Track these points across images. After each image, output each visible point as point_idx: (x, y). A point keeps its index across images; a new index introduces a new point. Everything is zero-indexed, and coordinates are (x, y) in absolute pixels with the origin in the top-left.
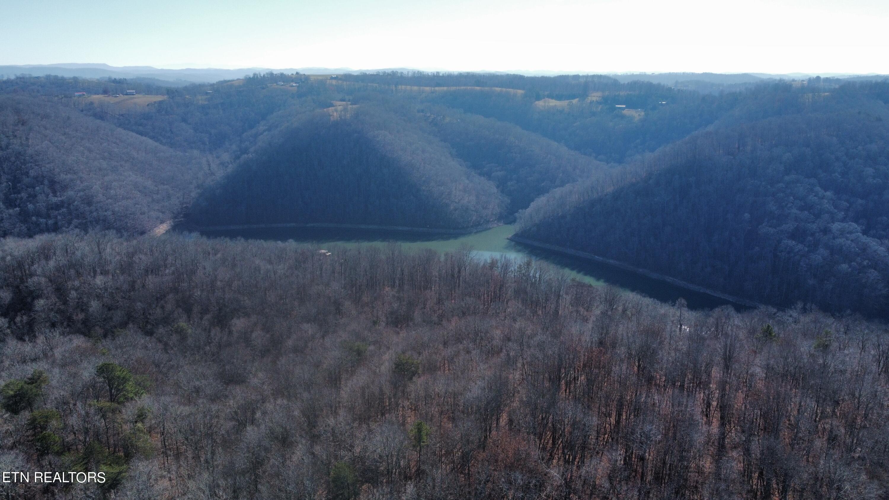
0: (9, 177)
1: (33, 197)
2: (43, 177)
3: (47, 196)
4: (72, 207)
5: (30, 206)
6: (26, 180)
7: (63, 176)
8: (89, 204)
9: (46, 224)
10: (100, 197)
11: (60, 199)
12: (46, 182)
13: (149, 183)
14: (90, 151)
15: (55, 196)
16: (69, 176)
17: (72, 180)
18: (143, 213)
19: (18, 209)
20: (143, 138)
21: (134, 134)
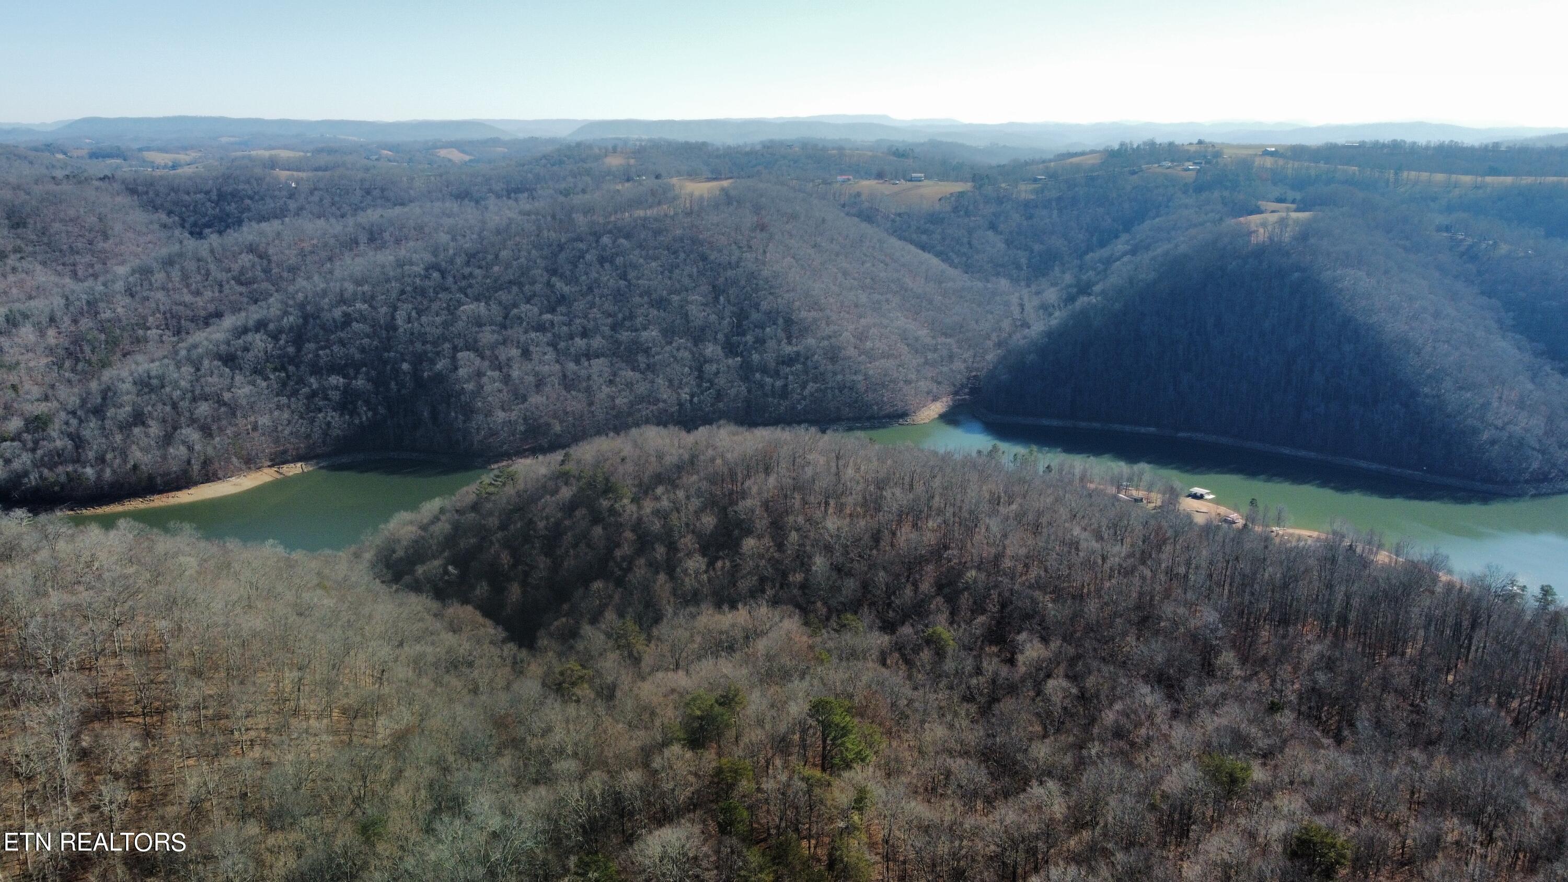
0: (735, 309)
1: (760, 341)
2: (778, 313)
3: (779, 342)
4: (809, 363)
5: (756, 357)
6: (755, 316)
7: (803, 314)
8: (834, 359)
9: (773, 386)
10: (851, 352)
11: (795, 349)
12: (780, 321)
13: (923, 333)
14: (845, 274)
15: (790, 343)
16: (813, 314)
17: (815, 320)
18: (908, 382)
19: (739, 359)
20: (926, 256)
21: (912, 248)
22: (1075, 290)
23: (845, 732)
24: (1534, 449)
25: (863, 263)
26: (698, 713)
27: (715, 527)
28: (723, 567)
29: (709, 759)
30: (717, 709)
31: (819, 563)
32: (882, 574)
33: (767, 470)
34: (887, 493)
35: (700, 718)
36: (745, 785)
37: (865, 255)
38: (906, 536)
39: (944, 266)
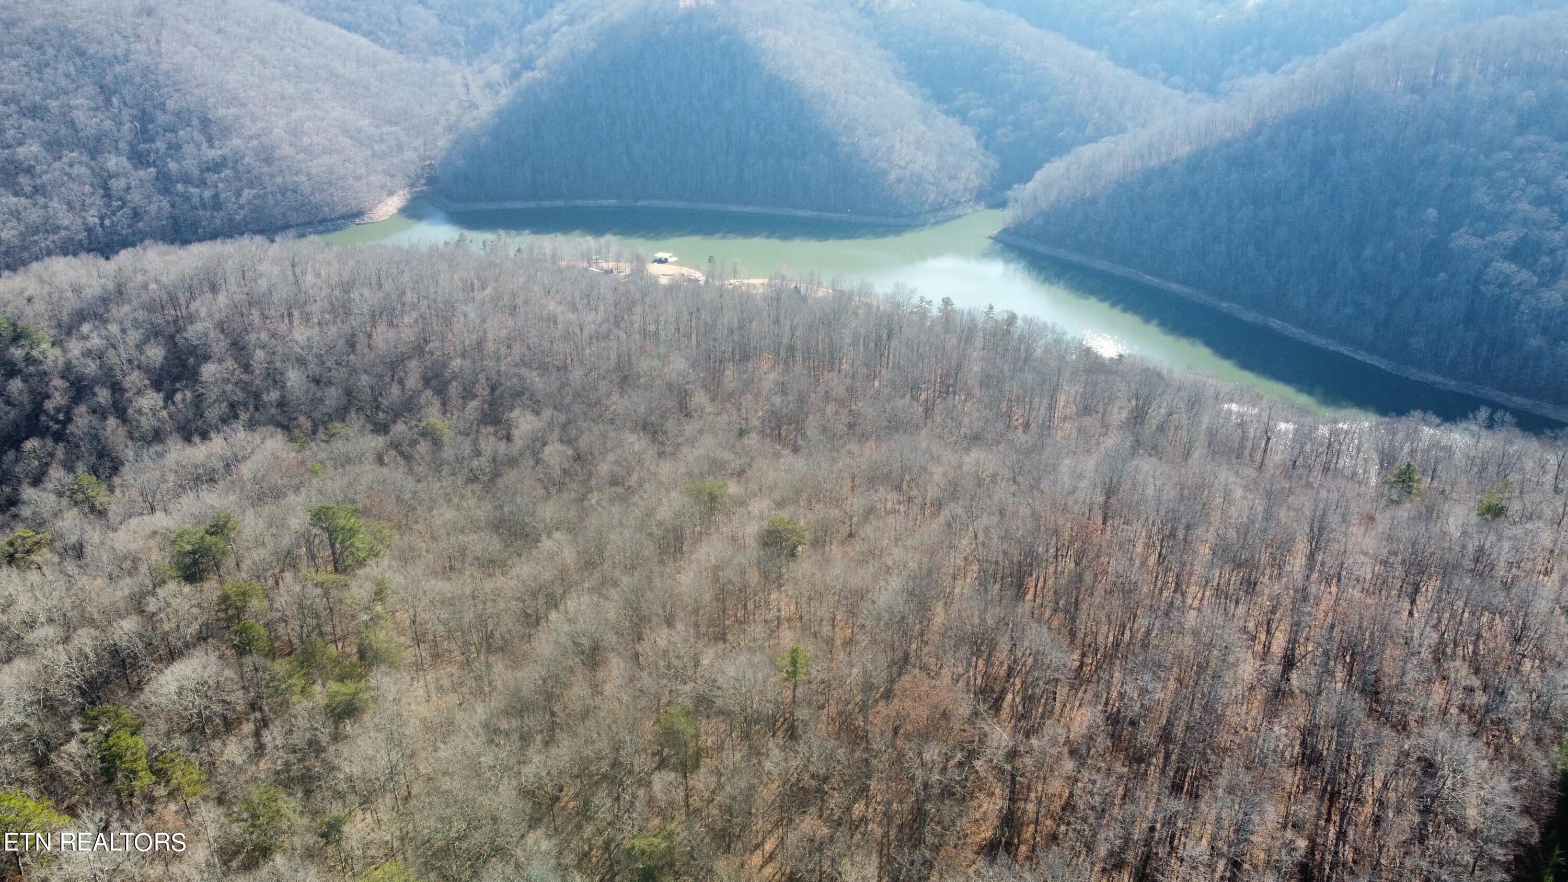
0: (134, 112)
1: (174, 147)
2: (190, 112)
3: (199, 146)
4: (239, 166)
5: (173, 166)
6: (161, 118)
7: (222, 112)
8: (268, 161)
9: (201, 197)
10: (286, 150)
11: (219, 152)
12: (195, 122)
13: (365, 123)
14: (263, 62)
15: (212, 146)
16: (232, 111)
17: (237, 118)
18: (358, 178)
19: (152, 169)
20: (353, 37)
21: (336, 28)
22: (518, 65)
23: (352, 532)
24: (929, 183)
25: (281, 49)
26: (189, 548)
27: (166, 358)
28: (184, 400)
29: (211, 588)
30: (208, 538)
31: (294, 378)
32: (364, 378)
33: (214, 289)
34: (355, 295)
35: (194, 552)
36: (256, 604)
37: (283, 39)
38: (383, 337)
39: (376, 47)
